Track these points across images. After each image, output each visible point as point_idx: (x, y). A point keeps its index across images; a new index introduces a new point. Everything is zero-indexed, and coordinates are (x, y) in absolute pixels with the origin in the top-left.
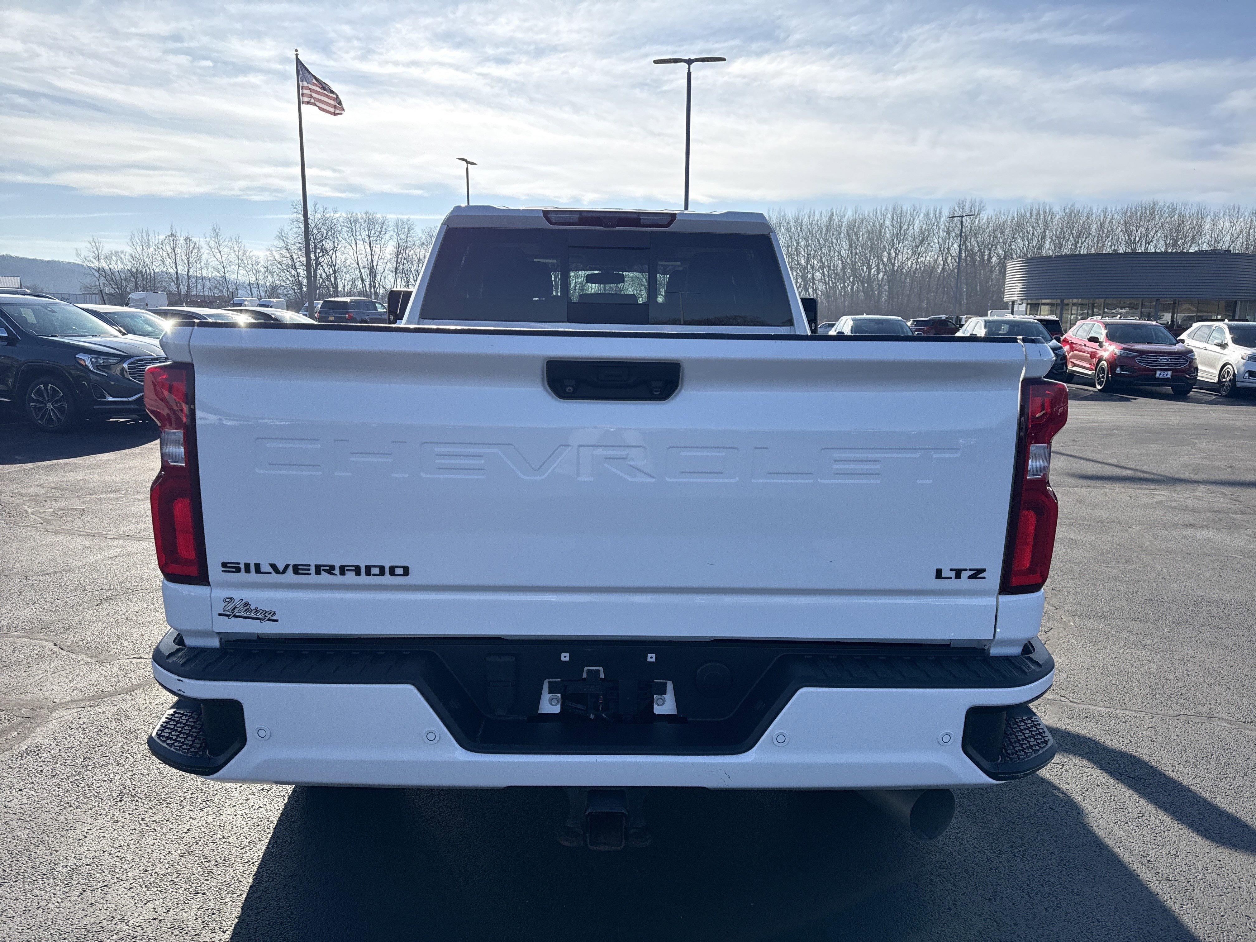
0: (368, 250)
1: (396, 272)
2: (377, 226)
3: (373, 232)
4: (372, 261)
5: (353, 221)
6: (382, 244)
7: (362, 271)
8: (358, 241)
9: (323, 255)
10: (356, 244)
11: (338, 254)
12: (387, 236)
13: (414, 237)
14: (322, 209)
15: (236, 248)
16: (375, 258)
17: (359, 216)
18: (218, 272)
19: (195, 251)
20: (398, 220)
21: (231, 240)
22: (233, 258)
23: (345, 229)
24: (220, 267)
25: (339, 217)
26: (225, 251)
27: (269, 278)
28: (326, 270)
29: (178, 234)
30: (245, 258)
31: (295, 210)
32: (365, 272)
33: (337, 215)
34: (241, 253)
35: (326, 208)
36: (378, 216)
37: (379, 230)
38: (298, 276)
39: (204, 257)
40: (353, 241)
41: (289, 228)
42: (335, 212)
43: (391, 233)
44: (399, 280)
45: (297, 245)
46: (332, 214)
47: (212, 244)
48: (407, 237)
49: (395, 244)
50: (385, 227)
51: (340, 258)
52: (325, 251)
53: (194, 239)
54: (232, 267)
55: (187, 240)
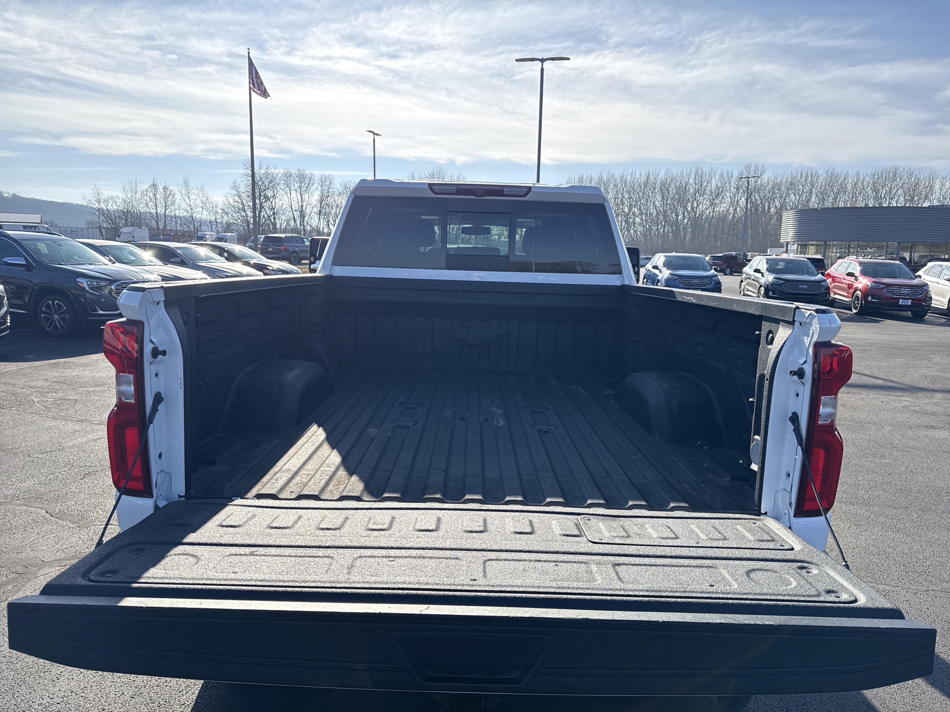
0: (300, 198)
1: (320, 214)
2: (306, 180)
3: (303, 184)
4: (302, 206)
5: (288, 176)
6: (310, 194)
7: (295, 213)
8: (292, 191)
9: (265, 201)
10: (290, 193)
11: (277, 200)
12: (314, 188)
13: (334, 188)
14: (265, 167)
15: (201, 195)
16: (305, 204)
17: (293, 172)
18: (187, 212)
19: (171, 197)
20: (322, 175)
21: (197, 189)
22: (198, 202)
23: (282, 181)
24: (189, 209)
25: (278, 173)
26: (193, 197)
27: (225, 217)
28: (268, 212)
29: (159, 184)
30: (207, 203)
31: (246, 167)
32: (297, 214)
33: (277, 171)
34: (205, 198)
35: (268, 166)
36: (307, 172)
37: (308, 183)
38: (247, 217)
39: (177, 201)
40: (288, 191)
41: (241, 180)
42: (275, 168)
43: (317, 185)
44: (322, 221)
45: (247, 193)
46: (273, 170)
47: (183, 191)
48: (329, 188)
49: (319, 194)
50: (312, 181)
51: (278, 203)
52: (267, 198)
53: (170, 188)
54: (198, 209)
55: (165, 188)
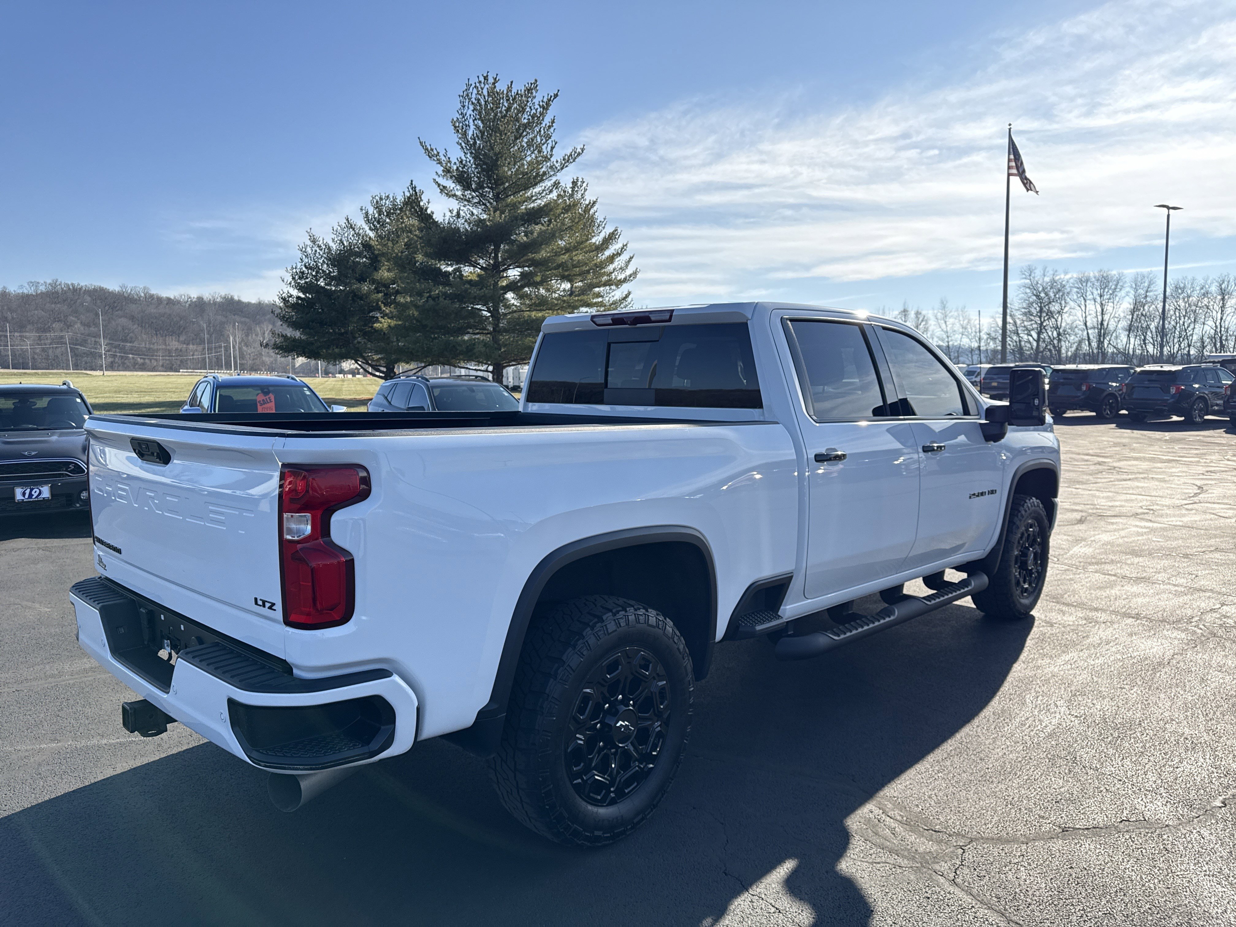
0: (1099, 309)
1: (1129, 331)
2: (1111, 284)
3: (1106, 290)
4: (1102, 320)
5: (1084, 281)
6: (1115, 302)
7: (1090, 331)
8: (1088, 302)
9: (1048, 319)
10: (1086, 305)
11: (1065, 316)
12: (1123, 293)
13: (1156, 291)
14: (1051, 272)
15: (961, 318)
16: (1106, 317)
17: (1092, 275)
18: (943, 340)
19: (924, 323)
20: (1138, 274)
21: (957, 310)
22: (957, 327)
23: (1075, 290)
24: (945, 336)
25: (1070, 279)
26: (950, 321)
27: (991, 343)
28: (1050, 333)
29: (909, 309)
30: (969, 327)
31: (1024, 276)
32: (1093, 333)
33: (1068, 277)
34: (966, 322)
35: (1056, 271)
36: (1114, 272)
37: (1113, 287)
38: (1020, 341)
39: (931, 328)
40: (1083, 301)
41: (1016, 294)
42: (1066, 273)
43: (1128, 289)
44: (1132, 340)
45: (1023, 310)
46: (1062, 276)
47: (940, 315)
48: (1147, 291)
49: (1131, 301)
50: (1120, 284)
51: (1066, 320)
52: (1050, 314)
53: (924, 312)
54: (957, 336)
55: (918, 313)
